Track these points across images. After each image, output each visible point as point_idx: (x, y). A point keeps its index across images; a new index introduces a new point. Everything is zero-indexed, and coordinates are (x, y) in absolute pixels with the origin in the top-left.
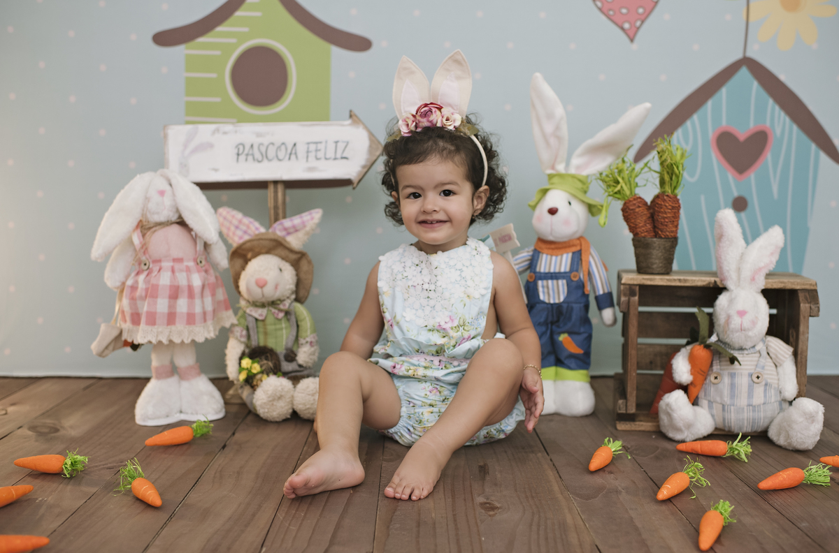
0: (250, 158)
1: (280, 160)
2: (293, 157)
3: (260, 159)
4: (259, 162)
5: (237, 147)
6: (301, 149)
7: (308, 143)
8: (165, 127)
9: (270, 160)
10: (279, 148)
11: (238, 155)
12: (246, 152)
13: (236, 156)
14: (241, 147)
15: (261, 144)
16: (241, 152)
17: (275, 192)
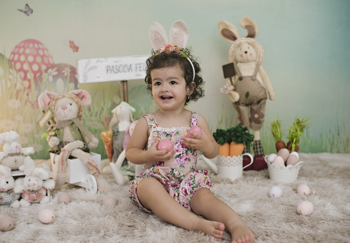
0: (112, 72)
1: (125, 72)
2: (130, 70)
3: (117, 72)
4: (116, 73)
5: (107, 67)
6: (133, 67)
7: (136, 64)
8: (77, 61)
9: (120, 72)
10: (124, 67)
11: (107, 70)
12: (111, 69)
13: (106, 71)
14: (108, 67)
15: (117, 66)
16: (109, 69)
17: (123, 85)
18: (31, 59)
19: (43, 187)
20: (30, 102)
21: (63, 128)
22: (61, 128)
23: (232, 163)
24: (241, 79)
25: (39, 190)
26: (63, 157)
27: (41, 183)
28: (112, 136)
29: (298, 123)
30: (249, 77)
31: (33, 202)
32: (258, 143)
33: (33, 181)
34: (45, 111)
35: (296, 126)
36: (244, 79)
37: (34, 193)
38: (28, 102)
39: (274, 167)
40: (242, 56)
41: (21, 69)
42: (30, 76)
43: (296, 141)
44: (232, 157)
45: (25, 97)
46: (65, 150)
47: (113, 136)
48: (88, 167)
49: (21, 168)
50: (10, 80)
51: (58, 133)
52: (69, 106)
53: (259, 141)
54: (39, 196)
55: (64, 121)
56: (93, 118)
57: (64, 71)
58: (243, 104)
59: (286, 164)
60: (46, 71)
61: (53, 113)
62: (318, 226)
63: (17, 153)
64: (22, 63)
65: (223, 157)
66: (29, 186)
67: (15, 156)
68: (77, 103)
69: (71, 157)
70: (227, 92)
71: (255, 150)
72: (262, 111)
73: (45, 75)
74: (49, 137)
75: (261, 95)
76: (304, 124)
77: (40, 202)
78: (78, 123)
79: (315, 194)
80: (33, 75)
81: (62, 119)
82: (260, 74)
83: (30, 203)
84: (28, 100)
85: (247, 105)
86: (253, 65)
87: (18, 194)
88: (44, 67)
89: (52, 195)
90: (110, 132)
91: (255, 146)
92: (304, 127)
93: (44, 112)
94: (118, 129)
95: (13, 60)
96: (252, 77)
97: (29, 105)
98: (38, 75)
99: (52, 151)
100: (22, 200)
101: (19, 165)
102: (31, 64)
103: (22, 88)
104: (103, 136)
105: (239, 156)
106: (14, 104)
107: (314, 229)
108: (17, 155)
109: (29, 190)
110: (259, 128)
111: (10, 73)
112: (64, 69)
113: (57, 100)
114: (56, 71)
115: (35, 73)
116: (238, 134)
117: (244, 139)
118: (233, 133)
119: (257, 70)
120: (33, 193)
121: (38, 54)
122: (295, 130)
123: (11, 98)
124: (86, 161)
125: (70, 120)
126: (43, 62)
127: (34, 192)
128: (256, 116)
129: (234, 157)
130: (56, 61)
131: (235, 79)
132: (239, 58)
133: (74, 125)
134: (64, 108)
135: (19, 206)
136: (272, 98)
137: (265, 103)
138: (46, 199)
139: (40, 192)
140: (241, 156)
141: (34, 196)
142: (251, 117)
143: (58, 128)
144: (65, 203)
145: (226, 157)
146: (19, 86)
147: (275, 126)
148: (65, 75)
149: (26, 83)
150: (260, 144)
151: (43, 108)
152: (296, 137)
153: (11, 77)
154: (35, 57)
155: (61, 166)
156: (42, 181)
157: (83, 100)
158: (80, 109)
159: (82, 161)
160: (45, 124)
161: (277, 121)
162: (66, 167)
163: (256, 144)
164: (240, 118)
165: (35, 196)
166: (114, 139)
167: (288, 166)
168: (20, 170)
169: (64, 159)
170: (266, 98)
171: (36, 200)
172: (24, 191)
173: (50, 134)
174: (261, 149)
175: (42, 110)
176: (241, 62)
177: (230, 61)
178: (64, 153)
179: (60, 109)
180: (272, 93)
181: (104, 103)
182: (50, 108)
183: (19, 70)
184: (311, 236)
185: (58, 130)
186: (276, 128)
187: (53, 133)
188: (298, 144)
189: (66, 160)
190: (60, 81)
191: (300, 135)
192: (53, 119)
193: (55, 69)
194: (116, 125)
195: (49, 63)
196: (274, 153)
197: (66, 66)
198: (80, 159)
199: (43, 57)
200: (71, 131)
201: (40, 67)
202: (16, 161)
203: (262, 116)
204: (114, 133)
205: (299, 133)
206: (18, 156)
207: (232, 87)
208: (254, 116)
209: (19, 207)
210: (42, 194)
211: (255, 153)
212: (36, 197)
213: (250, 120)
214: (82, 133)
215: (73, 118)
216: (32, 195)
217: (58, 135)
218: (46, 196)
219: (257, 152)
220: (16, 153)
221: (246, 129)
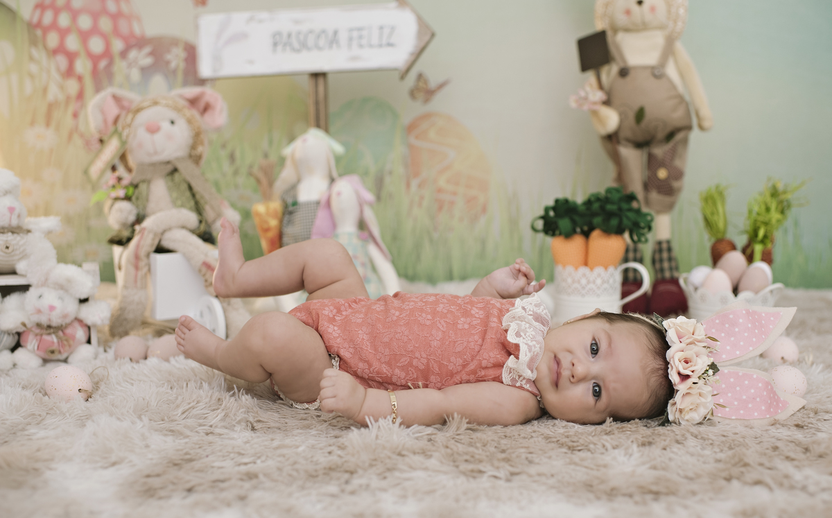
0: (288, 48)
1: (320, 49)
2: (334, 45)
3: (299, 48)
4: (298, 51)
5: (274, 36)
6: (343, 37)
7: (351, 30)
8: (196, 17)
9: (309, 49)
11: (275, 44)
12: (283, 41)
13: (272, 47)
14: (278, 36)
15: (299, 33)
16: (279, 41)
17: (316, 85)
18: (85, 22)
19: (80, 321)
20: (82, 136)
21: (148, 182)
22: (144, 181)
23: (591, 286)
24: (624, 73)
25: (67, 326)
26: (138, 246)
27: (71, 307)
28: (280, 214)
29: (775, 193)
30: (645, 68)
31: (49, 358)
32: (665, 246)
33: (51, 298)
34: (105, 138)
35: (768, 199)
36: (632, 74)
37: (54, 333)
38: (76, 137)
39: (703, 298)
40: (628, 12)
41: (60, 50)
42: (82, 66)
43: (765, 237)
44: (592, 269)
45: (69, 121)
46: (144, 229)
47: (284, 214)
48: (204, 275)
49: (21, 267)
50: (32, 76)
51: (134, 193)
52: (166, 125)
53: (668, 242)
54: (65, 343)
55: (153, 165)
56: (241, 180)
57: (169, 57)
58: (628, 140)
59: (736, 291)
60: (124, 54)
61: (124, 143)
62: (819, 424)
63: (13, 228)
64: (63, 33)
65: (570, 269)
66: (39, 311)
67: (5, 235)
68: (189, 121)
69: (160, 250)
70: (586, 107)
71: (658, 266)
72: (677, 163)
73: (120, 66)
74: (109, 202)
75: (676, 117)
76: (789, 196)
77: (70, 360)
78: (187, 170)
79: (812, 364)
80: (89, 65)
81: (147, 160)
82: (676, 62)
83: (40, 361)
84: (76, 129)
85: (639, 145)
86: (658, 39)
87: (9, 334)
88: (118, 45)
89: (105, 345)
90: (276, 205)
91: (657, 256)
92: (789, 206)
93: (101, 141)
94: (295, 197)
95: (39, 25)
96: (653, 68)
97: (78, 141)
98: (103, 64)
99: (117, 239)
100: (19, 351)
101: (16, 258)
102: (85, 36)
103: (61, 97)
104: (258, 214)
105: (611, 269)
106: (41, 138)
107: (807, 431)
108: (13, 233)
109: (39, 325)
110: (669, 208)
111: (31, 58)
112: (169, 51)
113: (138, 110)
114: (152, 54)
115: (95, 59)
116: (609, 207)
117: (625, 221)
118: (596, 206)
119: (668, 50)
120: (49, 334)
121: (104, 11)
122: (763, 207)
123: (32, 123)
124: (200, 258)
125: (168, 162)
126: (116, 32)
127: (52, 330)
128: (662, 174)
129: (599, 270)
130: (151, 27)
131: (609, 73)
132: (621, 19)
133: (177, 176)
134: (153, 130)
135: (10, 365)
136: (706, 124)
137: (685, 141)
138: (84, 352)
139: (69, 331)
140: (616, 268)
141: (53, 343)
142: (649, 178)
143: (135, 182)
144: (131, 359)
145: (576, 268)
146: (54, 93)
147: (711, 199)
148: (173, 65)
149: (72, 86)
150: (669, 250)
151: (100, 132)
152: (766, 224)
153: (34, 68)
154: (95, 17)
155: (132, 270)
156: (77, 302)
157: (207, 117)
158: (197, 137)
159: (188, 259)
160: (103, 172)
161: (717, 187)
162: (146, 274)
163: (660, 251)
164: (620, 177)
165: (55, 340)
166: (285, 221)
167: (742, 295)
168: (18, 271)
169: (142, 253)
170: (689, 128)
171: (56, 353)
172: (24, 325)
173: (114, 194)
174: (673, 264)
175: (97, 136)
176: (627, 30)
177: (599, 26)
178: (141, 238)
179: (142, 134)
180: (705, 111)
181: (271, 142)
182: (116, 131)
183: (55, 52)
184: (797, 445)
185: (136, 186)
186: (715, 204)
187: (121, 193)
188: (769, 246)
189: (148, 256)
190: (158, 82)
191: (778, 221)
192: (123, 157)
193: (147, 50)
194: (293, 188)
195: (132, 35)
196: (704, 264)
197: (174, 42)
198: (184, 255)
199: (116, 17)
200: (170, 189)
201: (108, 45)
202: (7, 248)
203: (678, 175)
204: (286, 206)
205: (775, 216)
206: (15, 235)
207: (599, 96)
208: (655, 175)
209: (12, 369)
210: (73, 337)
211: (656, 271)
212: (56, 344)
213: (646, 187)
214: (198, 197)
215: (178, 159)
216: (46, 338)
217: (134, 198)
218: (88, 345)
219: (662, 270)
220: (10, 225)
221: (631, 198)
